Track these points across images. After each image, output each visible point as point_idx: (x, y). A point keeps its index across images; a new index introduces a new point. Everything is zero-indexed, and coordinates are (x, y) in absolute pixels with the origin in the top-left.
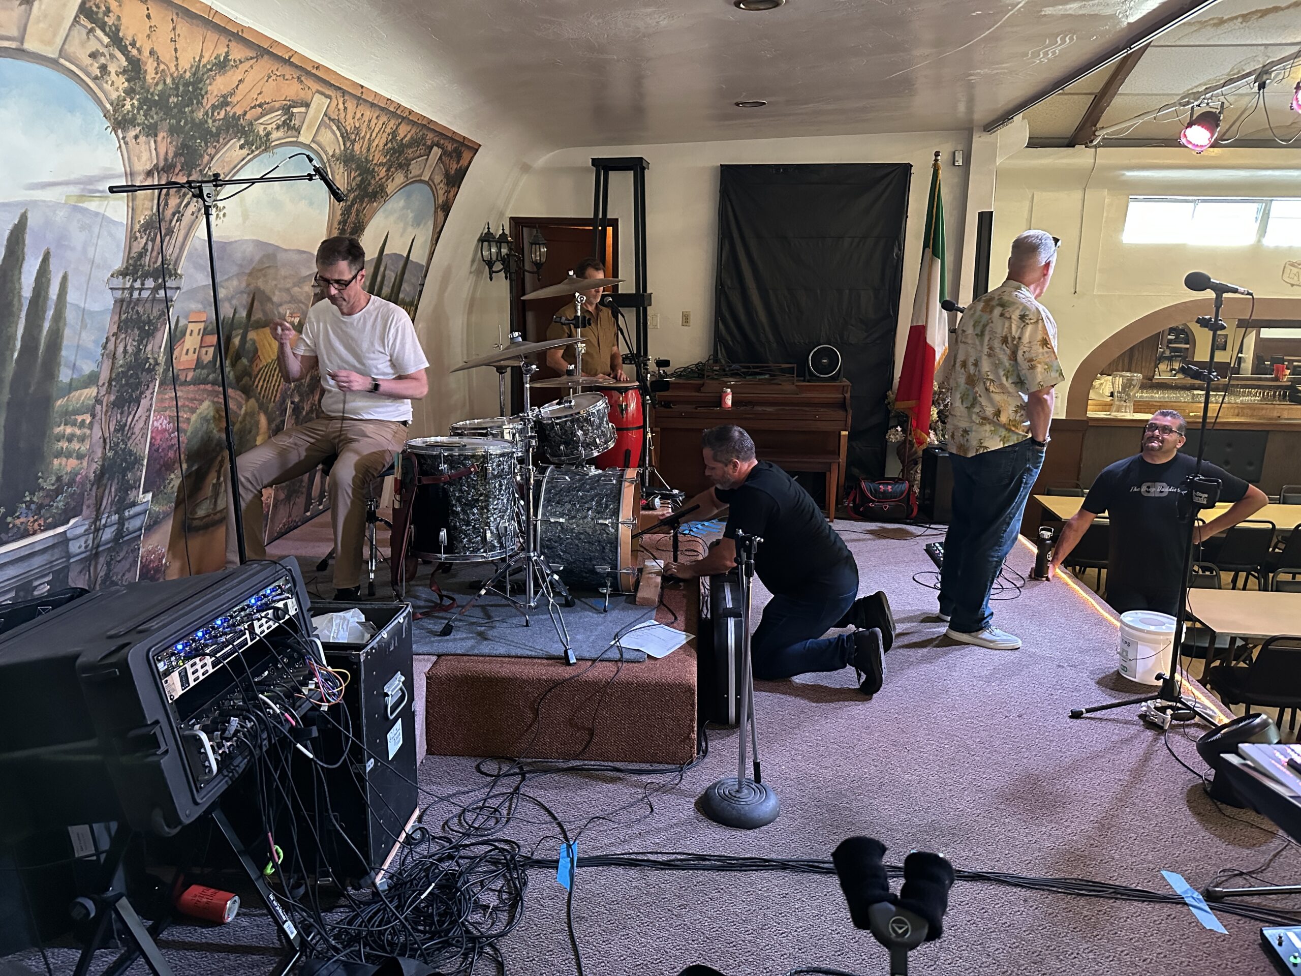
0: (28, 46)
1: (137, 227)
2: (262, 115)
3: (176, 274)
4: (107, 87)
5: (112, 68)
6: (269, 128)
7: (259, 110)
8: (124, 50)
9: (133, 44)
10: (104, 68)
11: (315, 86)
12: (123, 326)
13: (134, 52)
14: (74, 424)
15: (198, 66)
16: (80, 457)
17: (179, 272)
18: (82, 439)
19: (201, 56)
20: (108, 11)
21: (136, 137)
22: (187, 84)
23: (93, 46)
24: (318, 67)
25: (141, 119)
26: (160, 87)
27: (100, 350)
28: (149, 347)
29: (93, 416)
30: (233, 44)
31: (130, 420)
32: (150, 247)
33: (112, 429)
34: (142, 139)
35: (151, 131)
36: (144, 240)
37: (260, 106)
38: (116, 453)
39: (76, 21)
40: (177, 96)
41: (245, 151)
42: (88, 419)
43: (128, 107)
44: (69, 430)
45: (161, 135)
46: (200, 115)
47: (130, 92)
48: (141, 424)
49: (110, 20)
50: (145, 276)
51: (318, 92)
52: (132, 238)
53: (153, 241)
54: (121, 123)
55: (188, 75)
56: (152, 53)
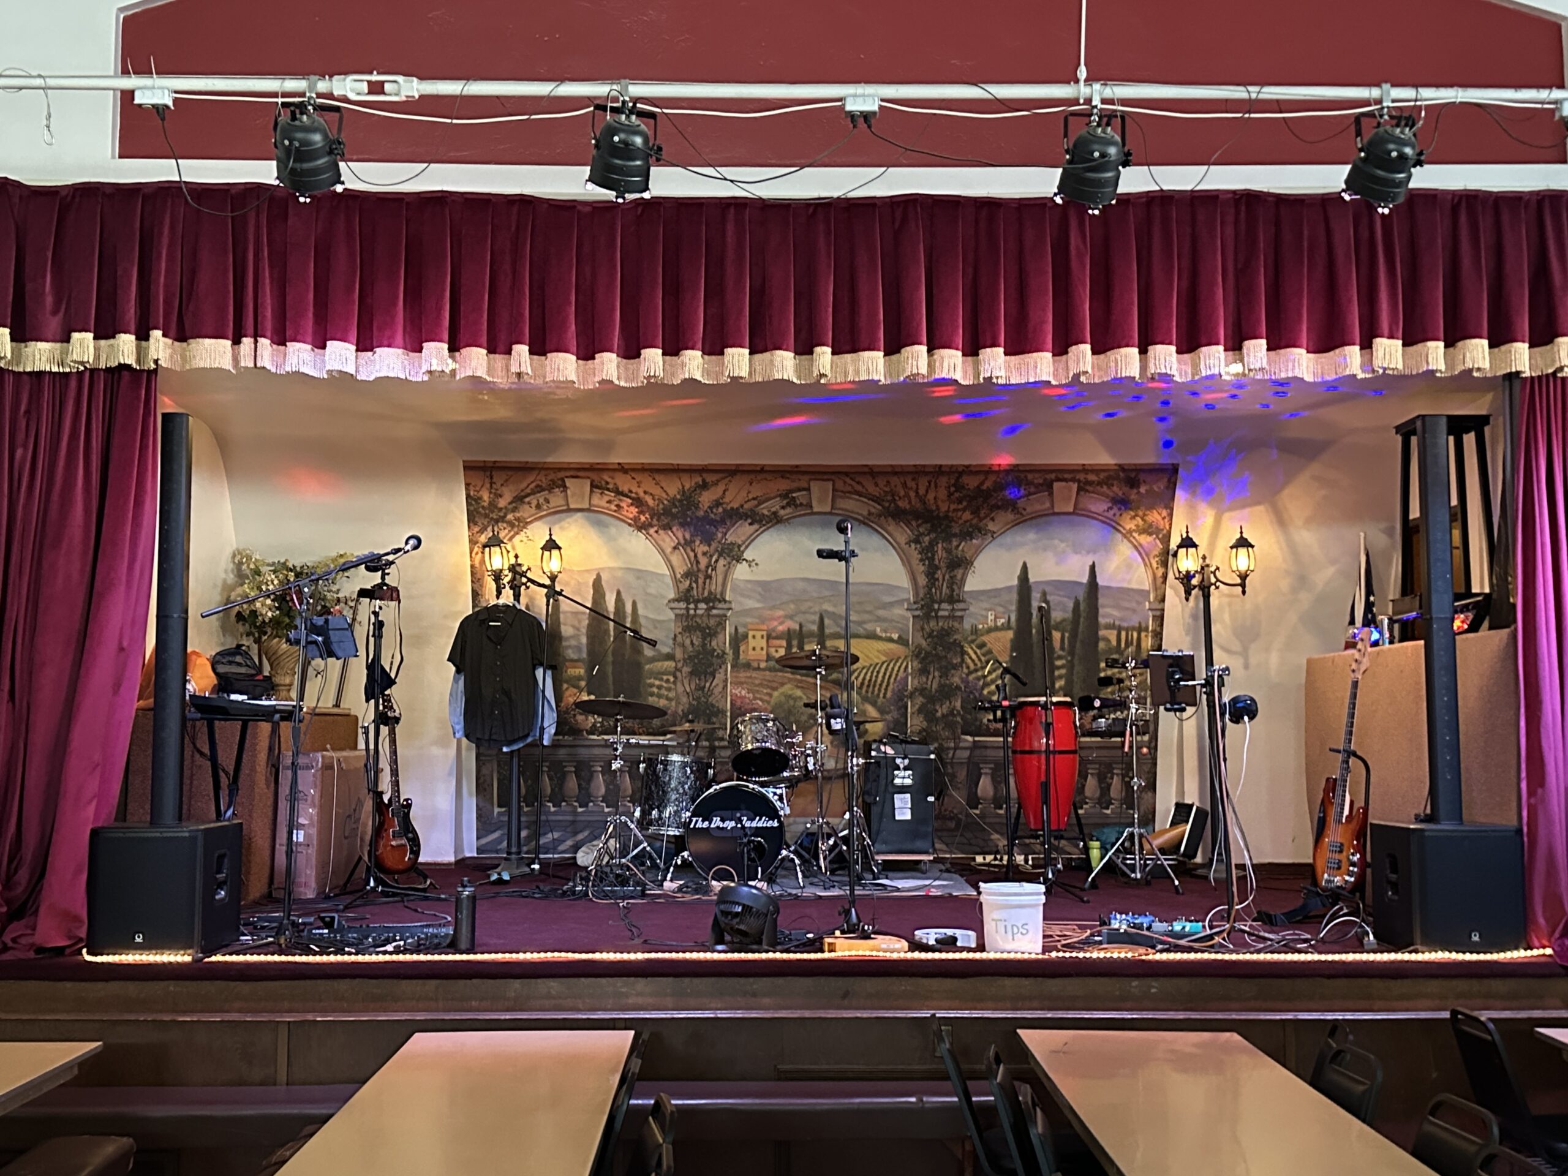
0: (572, 506)
1: (679, 576)
2: (760, 504)
3: (725, 601)
4: (625, 513)
5: (623, 505)
6: (773, 509)
7: (756, 502)
8: (627, 496)
9: (631, 491)
10: (617, 506)
11: (806, 477)
12: (688, 629)
13: (633, 495)
14: (661, 680)
15: (684, 491)
16: (668, 698)
17: (727, 598)
18: (669, 689)
19: (683, 487)
20: (607, 483)
21: (657, 532)
22: (680, 501)
23: (607, 498)
24: (797, 466)
25: (655, 522)
26: (661, 506)
27: (671, 642)
28: (714, 643)
29: (675, 677)
30: (705, 475)
31: (708, 685)
32: (694, 585)
33: (693, 687)
34: (661, 532)
35: (667, 527)
36: (688, 582)
37: (754, 499)
38: (699, 703)
39: (591, 492)
40: (676, 507)
41: (756, 526)
42: (672, 679)
43: (643, 518)
44: (657, 683)
45: (674, 529)
46: (701, 513)
47: (641, 512)
48: (720, 688)
49: (610, 486)
50: (696, 602)
51: (811, 480)
52: (677, 582)
53: (696, 582)
54: (641, 527)
55: (678, 497)
56: (645, 492)
